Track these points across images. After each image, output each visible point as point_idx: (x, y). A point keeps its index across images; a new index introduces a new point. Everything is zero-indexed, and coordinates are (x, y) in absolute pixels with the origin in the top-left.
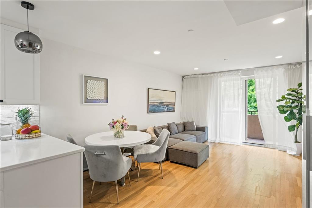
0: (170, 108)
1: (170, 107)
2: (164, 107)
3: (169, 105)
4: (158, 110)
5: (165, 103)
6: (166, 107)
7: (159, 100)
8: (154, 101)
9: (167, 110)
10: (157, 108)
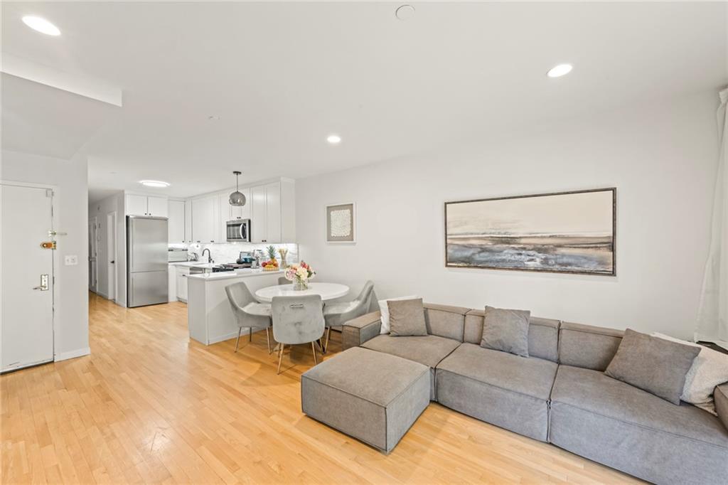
0: (565, 260)
1: (563, 255)
2: (521, 254)
3: (560, 246)
4: (487, 261)
5: (523, 241)
6: (532, 253)
7: (493, 231)
8: (466, 234)
9: (542, 263)
10: (482, 254)
